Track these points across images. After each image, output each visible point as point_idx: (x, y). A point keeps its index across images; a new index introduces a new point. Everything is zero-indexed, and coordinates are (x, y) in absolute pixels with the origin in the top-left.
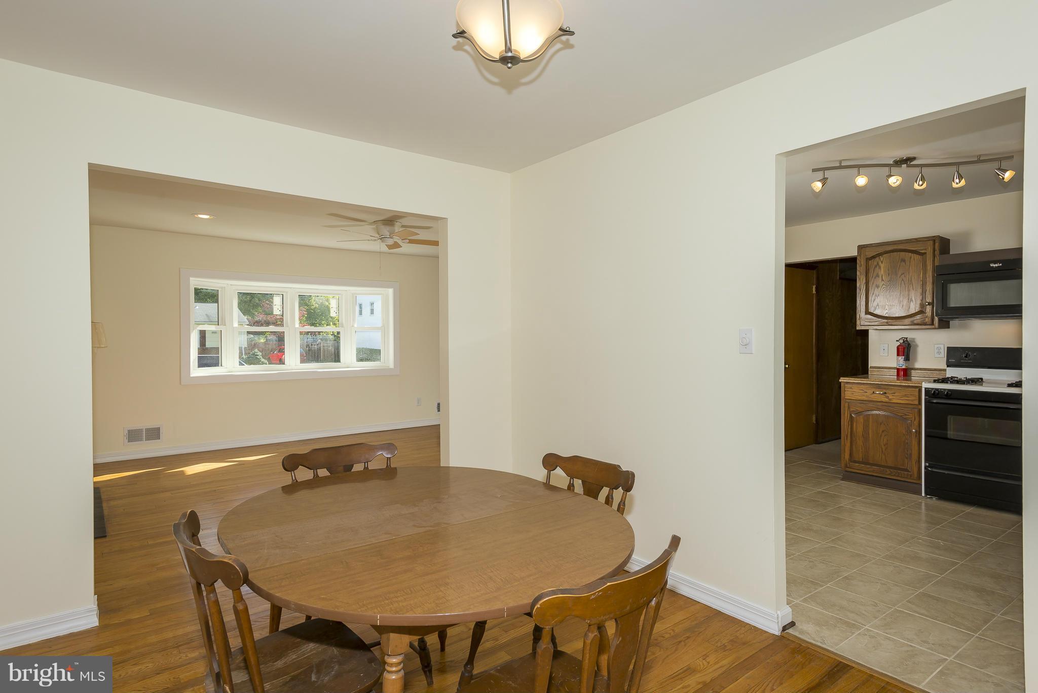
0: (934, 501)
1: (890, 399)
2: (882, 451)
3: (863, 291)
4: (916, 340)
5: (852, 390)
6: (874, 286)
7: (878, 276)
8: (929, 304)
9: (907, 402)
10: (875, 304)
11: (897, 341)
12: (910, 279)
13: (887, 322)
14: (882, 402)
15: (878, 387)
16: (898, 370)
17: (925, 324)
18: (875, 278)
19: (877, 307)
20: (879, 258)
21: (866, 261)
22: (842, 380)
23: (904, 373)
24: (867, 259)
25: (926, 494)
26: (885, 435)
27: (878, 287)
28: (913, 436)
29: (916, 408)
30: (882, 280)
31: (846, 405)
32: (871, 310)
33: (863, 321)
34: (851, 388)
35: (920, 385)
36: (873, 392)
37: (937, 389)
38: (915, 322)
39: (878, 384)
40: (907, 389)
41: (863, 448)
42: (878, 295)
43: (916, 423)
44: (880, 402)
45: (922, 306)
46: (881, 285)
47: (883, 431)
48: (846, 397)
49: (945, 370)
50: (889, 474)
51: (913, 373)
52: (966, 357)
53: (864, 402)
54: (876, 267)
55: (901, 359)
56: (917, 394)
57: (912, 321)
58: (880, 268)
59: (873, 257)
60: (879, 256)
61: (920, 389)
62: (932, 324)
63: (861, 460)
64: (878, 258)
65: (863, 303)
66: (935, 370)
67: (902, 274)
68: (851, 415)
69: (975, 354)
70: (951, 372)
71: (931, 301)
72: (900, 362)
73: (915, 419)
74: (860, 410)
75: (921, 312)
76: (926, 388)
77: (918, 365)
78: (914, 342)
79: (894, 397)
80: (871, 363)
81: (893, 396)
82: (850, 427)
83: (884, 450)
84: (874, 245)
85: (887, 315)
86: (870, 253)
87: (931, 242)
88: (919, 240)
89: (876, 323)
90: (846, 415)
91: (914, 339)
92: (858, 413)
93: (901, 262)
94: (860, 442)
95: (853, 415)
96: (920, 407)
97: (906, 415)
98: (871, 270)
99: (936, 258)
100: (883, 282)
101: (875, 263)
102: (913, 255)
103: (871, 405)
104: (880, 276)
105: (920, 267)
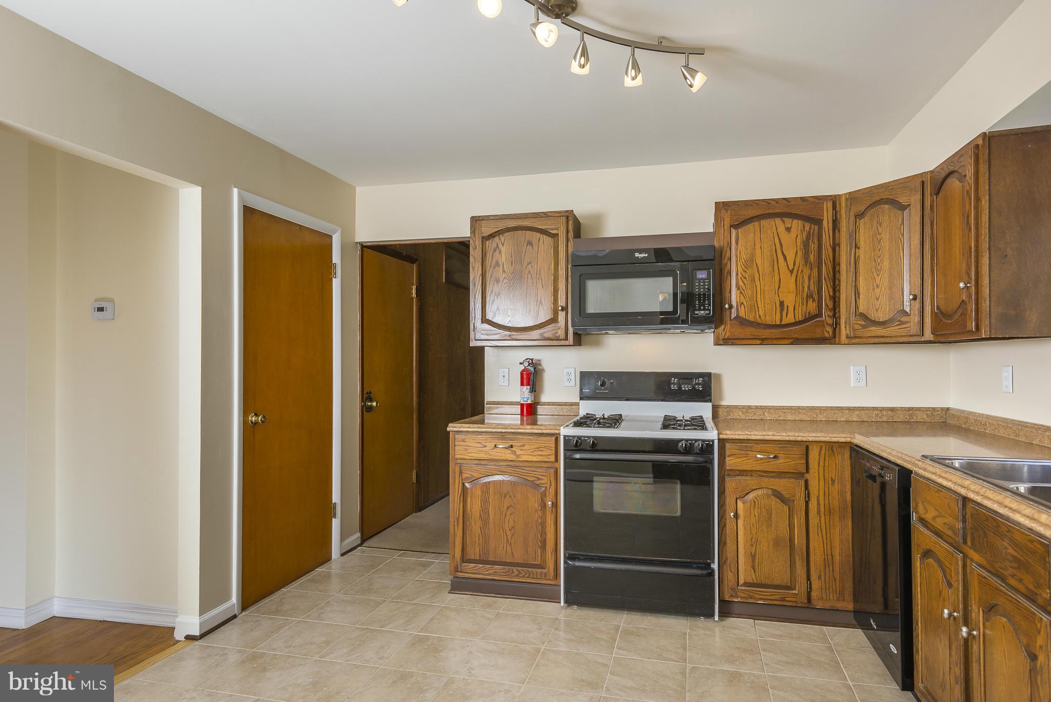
0: (577, 613)
1: (518, 456)
2: (507, 539)
3: (479, 287)
4: (542, 363)
5: (465, 444)
6: (493, 279)
7: (497, 264)
8: (562, 310)
9: (540, 459)
10: (494, 307)
11: (521, 363)
12: (538, 272)
13: (510, 336)
14: (508, 460)
15: (502, 436)
16: (522, 405)
17: (558, 339)
18: (494, 267)
19: (497, 312)
20: (500, 238)
21: (483, 241)
22: (452, 427)
23: (529, 411)
24: (483, 238)
25: (566, 602)
26: (511, 514)
27: (497, 281)
28: (548, 512)
29: (552, 468)
30: (504, 271)
31: (457, 469)
32: (489, 316)
33: (480, 334)
34: (463, 441)
35: (556, 432)
36: (495, 446)
37: (579, 437)
38: (546, 335)
39: (502, 432)
40: (541, 438)
41: (481, 540)
42: (499, 294)
43: (552, 490)
44: (504, 460)
45: (555, 312)
46: (501, 279)
47: (508, 508)
48: (456, 456)
49: (577, 404)
50: (517, 575)
51: (540, 409)
52: (602, 385)
53: (483, 462)
54: (495, 251)
55: (526, 389)
56: (553, 445)
57: (542, 335)
58: (500, 252)
59: (492, 236)
60: (499, 235)
61: (557, 437)
62: (566, 339)
63: (478, 558)
64: (497, 237)
65: (479, 306)
66: (565, 404)
67: (529, 264)
68: (463, 484)
69: (612, 381)
70: (587, 408)
71: (564, 305)
72: (522, 394)
73: (551, 485)
74: (476, 475)
75: (554, 320)
76: (565, 437)
77: (544, 398)
78: (540, 365)
79: (523, 452)
80: (488, 397)
81: (521, 450)
82: (462, 504)
83: (509, 538)
84: (492, 218)
85: (510, 325)
86: (487, 230)
87: (564, 219)
88: (549, 214)
89: (496, 337)
90: (457, 485)
91: (539, 361)
92: (473, 481)
93: (527, 246)
94: (475, 526)
95: (467, 485)
96: (556, 465)
97: (539, 479)
98: (489, 256)
99: (569, 243)
100: (504, 275)
101: (494, 245)
102: (542, 235)
103: (492, 466)
104: (501, 266)
105: (551, 255)
